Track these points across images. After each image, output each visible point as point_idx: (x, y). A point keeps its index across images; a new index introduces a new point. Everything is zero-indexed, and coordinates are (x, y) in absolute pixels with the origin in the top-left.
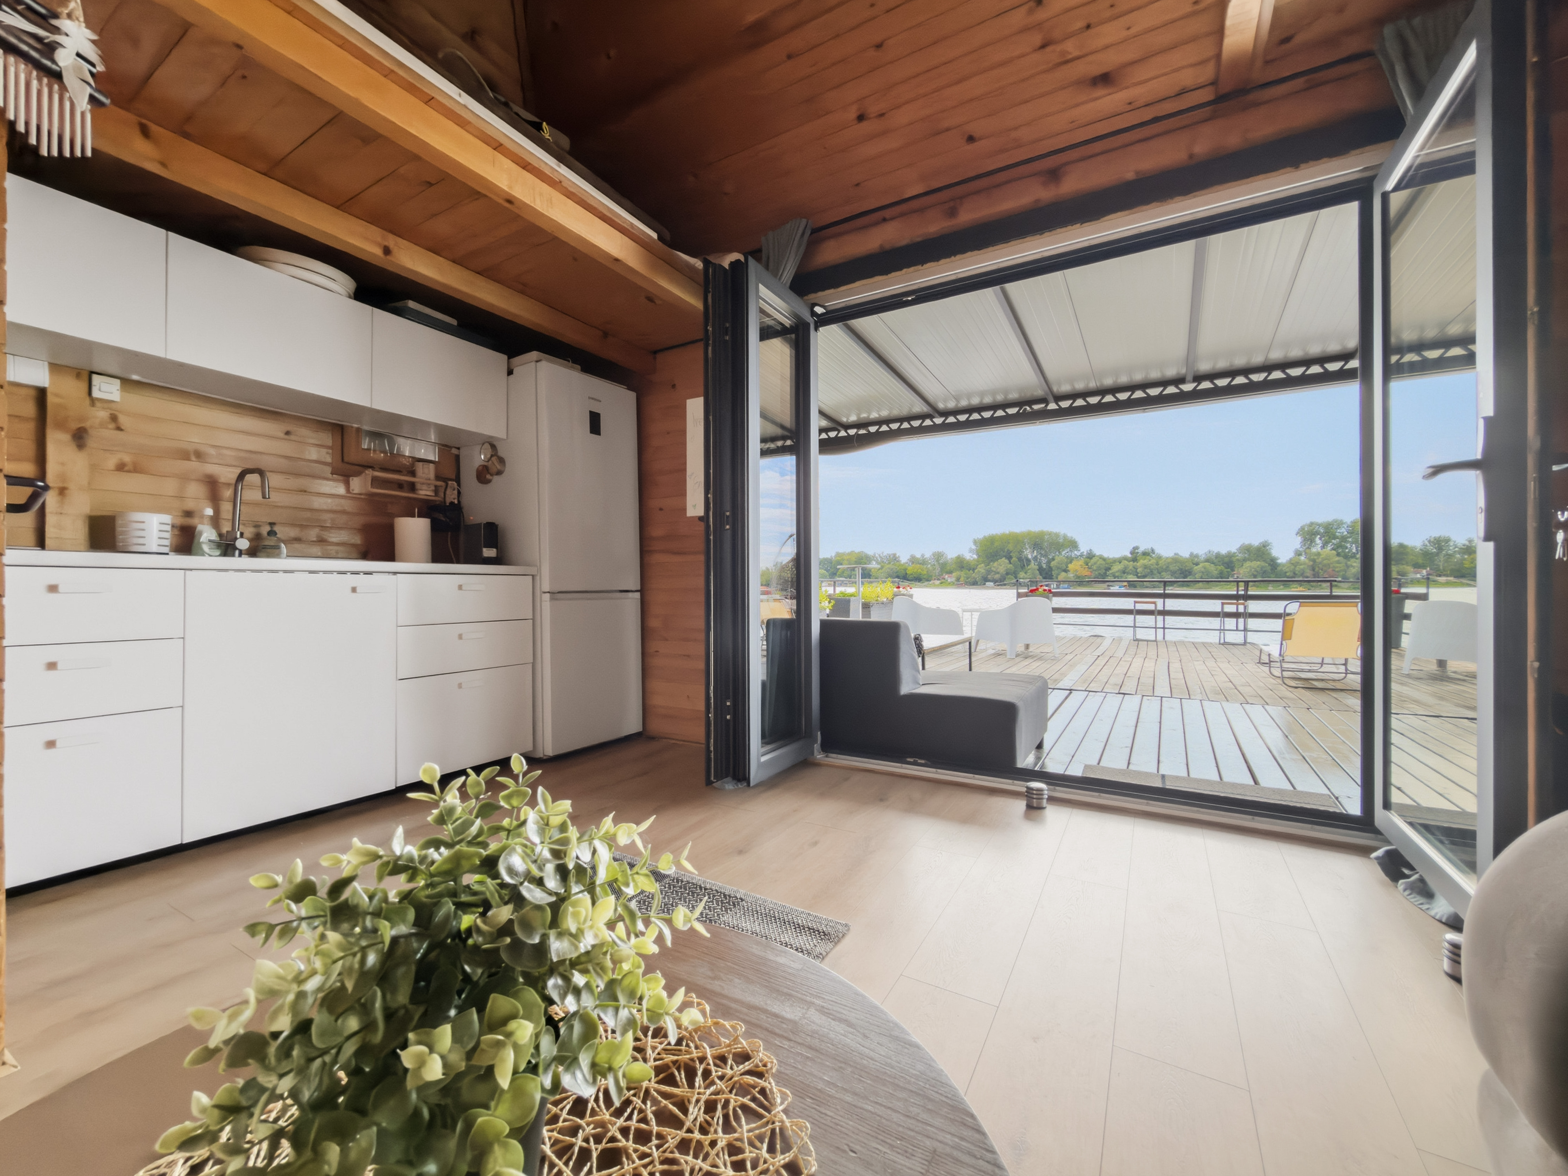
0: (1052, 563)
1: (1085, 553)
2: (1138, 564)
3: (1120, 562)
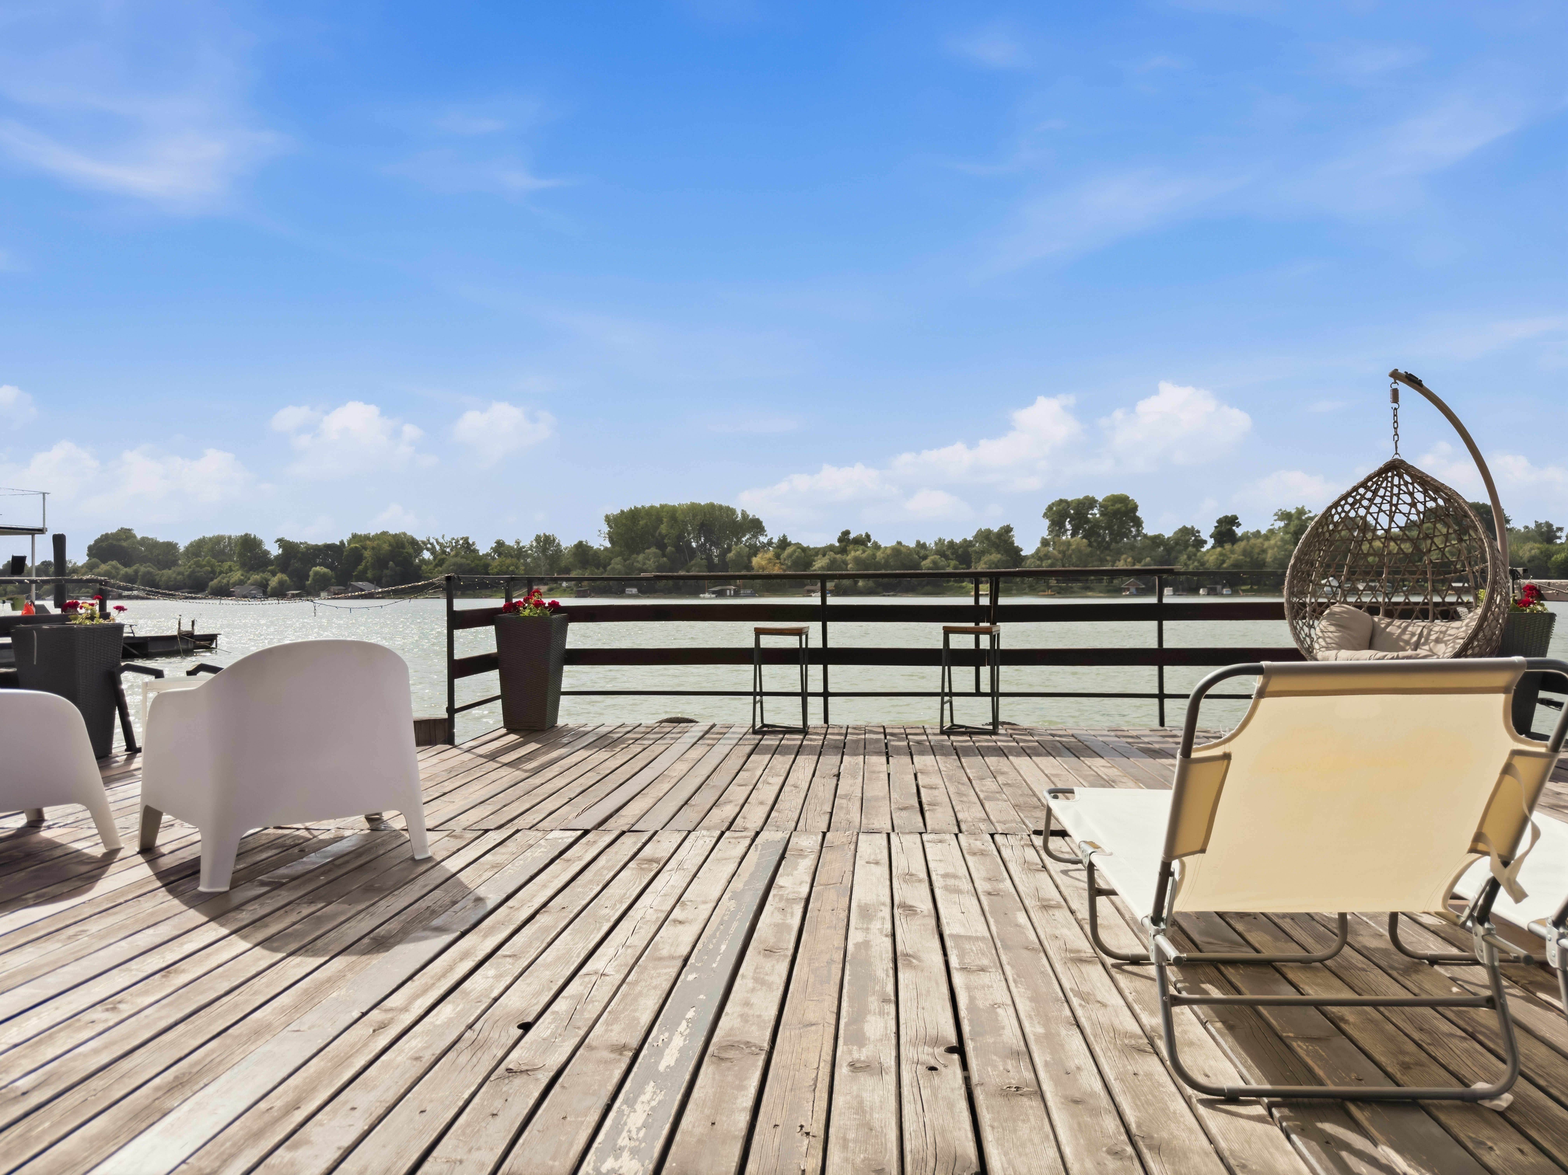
0: (728, 555)
2: (849, 557)
3: (824, 555)
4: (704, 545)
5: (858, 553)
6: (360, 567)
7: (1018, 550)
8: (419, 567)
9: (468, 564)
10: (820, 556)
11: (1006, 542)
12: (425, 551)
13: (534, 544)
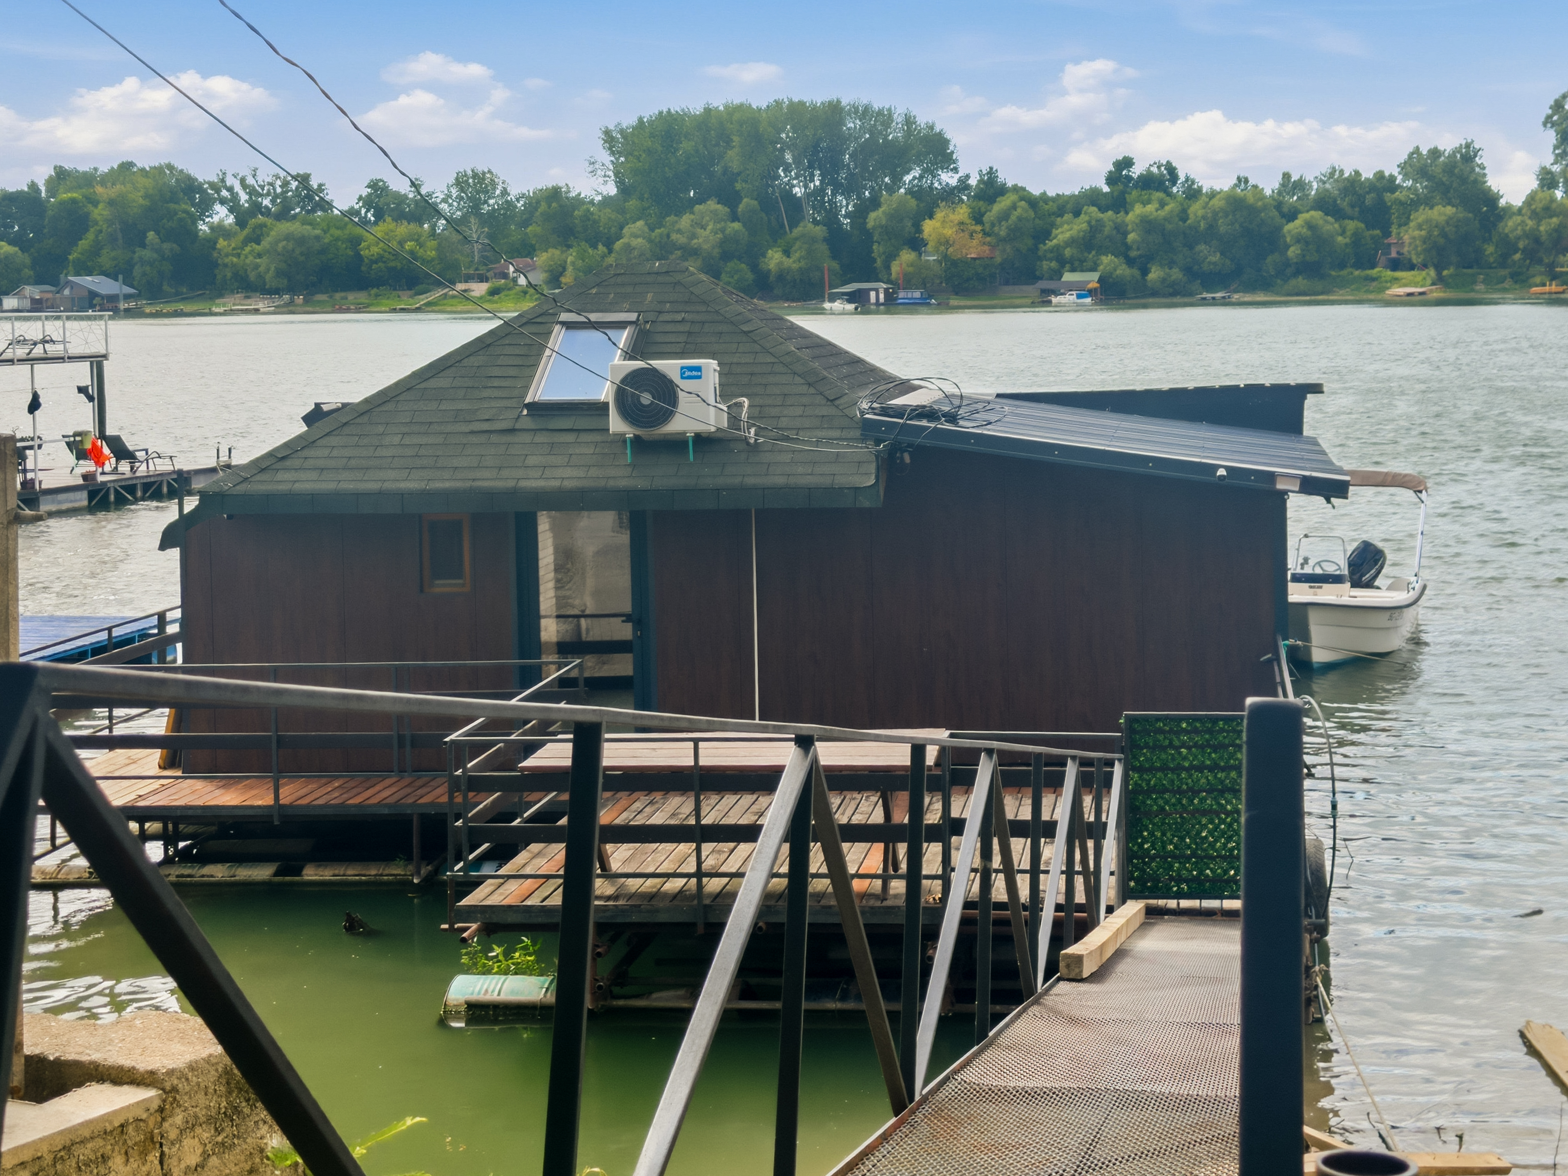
0: (873, 215)
1: (973, 182)
2: (1130, 217)
3: (1077, 213)
4: (820, 191)
5: (1150, 208)
6: (84, 244)
7: (1491, 199)
8: (210, 243)
9: (317, 238)
10: (1067, 217)
11: (1463, 180)
12: (218, 207)
13: (454, 192)
